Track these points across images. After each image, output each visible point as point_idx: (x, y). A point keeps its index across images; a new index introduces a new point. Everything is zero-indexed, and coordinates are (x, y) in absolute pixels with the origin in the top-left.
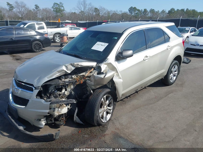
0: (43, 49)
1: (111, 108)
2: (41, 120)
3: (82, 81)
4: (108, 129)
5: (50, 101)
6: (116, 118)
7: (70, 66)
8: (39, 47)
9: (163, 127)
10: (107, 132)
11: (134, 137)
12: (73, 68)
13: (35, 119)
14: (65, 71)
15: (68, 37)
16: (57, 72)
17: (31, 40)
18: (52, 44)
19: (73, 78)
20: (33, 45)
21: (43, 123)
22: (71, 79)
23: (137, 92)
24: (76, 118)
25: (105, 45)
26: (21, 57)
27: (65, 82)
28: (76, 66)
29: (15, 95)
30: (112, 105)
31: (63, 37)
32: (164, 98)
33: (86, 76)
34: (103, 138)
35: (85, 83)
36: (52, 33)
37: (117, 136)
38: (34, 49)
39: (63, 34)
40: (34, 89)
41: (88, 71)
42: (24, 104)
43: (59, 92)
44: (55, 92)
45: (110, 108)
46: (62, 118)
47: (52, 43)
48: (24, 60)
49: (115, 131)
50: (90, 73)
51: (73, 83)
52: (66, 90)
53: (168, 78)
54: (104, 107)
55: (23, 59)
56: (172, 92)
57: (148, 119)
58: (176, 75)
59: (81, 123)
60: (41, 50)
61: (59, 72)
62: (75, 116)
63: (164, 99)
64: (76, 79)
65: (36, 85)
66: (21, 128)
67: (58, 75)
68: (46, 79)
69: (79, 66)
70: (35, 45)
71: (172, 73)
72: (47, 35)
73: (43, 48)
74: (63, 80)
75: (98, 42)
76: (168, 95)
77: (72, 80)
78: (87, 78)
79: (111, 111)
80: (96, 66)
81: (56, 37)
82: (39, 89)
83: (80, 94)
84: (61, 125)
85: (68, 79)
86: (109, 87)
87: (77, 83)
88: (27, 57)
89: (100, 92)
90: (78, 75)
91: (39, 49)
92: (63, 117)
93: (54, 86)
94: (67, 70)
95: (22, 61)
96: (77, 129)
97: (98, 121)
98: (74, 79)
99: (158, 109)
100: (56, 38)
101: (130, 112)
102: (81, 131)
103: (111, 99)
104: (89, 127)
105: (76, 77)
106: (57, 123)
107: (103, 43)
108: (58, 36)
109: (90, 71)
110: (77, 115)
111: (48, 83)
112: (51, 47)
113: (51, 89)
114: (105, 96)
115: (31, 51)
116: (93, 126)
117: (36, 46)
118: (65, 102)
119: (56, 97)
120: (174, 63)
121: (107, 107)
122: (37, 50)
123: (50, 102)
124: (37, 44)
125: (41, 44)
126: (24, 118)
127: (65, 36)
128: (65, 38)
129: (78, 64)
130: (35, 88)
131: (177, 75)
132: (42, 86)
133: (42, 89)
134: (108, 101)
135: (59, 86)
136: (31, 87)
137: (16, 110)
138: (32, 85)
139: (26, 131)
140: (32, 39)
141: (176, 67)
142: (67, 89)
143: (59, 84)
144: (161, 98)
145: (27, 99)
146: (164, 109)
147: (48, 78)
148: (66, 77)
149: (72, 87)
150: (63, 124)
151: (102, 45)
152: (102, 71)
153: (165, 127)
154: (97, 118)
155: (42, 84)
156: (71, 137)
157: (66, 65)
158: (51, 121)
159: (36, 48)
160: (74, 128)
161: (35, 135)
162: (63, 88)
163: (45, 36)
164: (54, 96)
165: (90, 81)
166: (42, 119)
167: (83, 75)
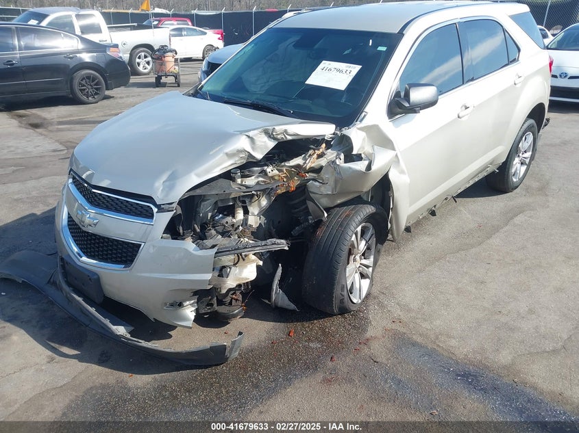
0: (107, 93)
1: (370, 262)
2: (185, 304)
3: (295, 183)
4: (370, 322)
5: (213, 247)
6: (385, 291)
7: (263, 135)
8: (97, 89)
9: (527, 309)
10: (370, 333)
11: (453, 342)
12: (271, 144)
13: (166, 304)
14: (248, 152)
15: (176, 57)
16: (226, 157)
17: (71, 67)
18: (133, 79)
19: (270, 175)
20: (76, 82)
21: (189, 312)
22: (262, 177)
23: (433, 213)
24: (277, 294)
25: (349, 70)
26: (45, 119)
27: (247, 187)
28: (279, 137)
29: (88, 233)
30: (373, 252)
31: (164, 57)
32: (505, 229)
33: (308, 167)
34: (365, 351)
35: (303, 189)
36: (124, 44)
37: (401, 341)
38: (79, 94)
39: (163, 46)
40: (155, 210)
41: (311, 152)
42: (121, 258)
43: (229, 219)
44: (217, 218)
45: (368, 262)
46: (233, 294)
47: (131, 77)
48: (56, 127)
49: (394, 326)
50: (317, 158)
51: (266, 192)
52: (246, 212)
53: (509, 171)
54: (355, 260)
55: (52, 124)
56: (520, 210)
57: (476, 288)
58: (527, 161)
59: (292, 306)
60: (101, 97)
61: (230, 156)
62: (275, 288)
63: (506, 232)
64: (276, 178)
65: (163, 200)
66: (121, 330)
67: (226, 165)
68: (194, 180)
69: (289, 138)
70: (82, 80)
71: (519, 156)
72: (116, 49)
73: (107, 89)
74: (239, 181)
75: (324, 62)
76: (512, 218)
77: (264, 182)
78: (308, 173)
79: (371, 269)
80: (331, 136)
81: (139, 58)
82: (173, 211)
83: (279, 222)
84: (235, 316)
85: (253, 178)
86: (366, 199)
87: (279, 192)
88: (62, 118)
89: (348, 216)
90: (282, 166)
91: (96, 94)
92: (235, 293)
93: (213, 200)
94: (253, 149)
95: (51, 131)
96: (282, 325)
97: (342, 301)
98: (272, 177)
99: (497, 260)
100: (138, 60)
101: (420, 271)
102: (295, 332)
103: (372, 235)
104: (316, 319)
105: (276, 172)
106: (222, 309)
107: (343, 66)
108: (143, 54)
109: (318, 152)
110: (281, 285)
111: (198, 192)
112: (129, 87)
113: (206, 210)
114: (359, 229)
115: (72, 100)
116: (325, 314)
117: (84, 86)
118: (258, 248)
119: (225, 234)
120: (526, 126)
121: (361, 259)
122: (90, 98)
123: (215, 250)
124: (88, 78)
125: (102, 79)
126: (124, 301)
127: (169, 54)
128: (169, 58)
129: (286, 131)
130: (158, 206)
131: (530, 162)
132: (182, 203)
133: (180, 211)
134: (363, 243)
135: (228, 200)
136: (142, 206)
137: (96, 277)
138: (149, 199)
139: (140, 341)
140: (72, 64)
141: (530, 137)
142: (251, 209)
143: (230, 194)
144: (496, 229)
145: (132, 243)
146: (514, 260)
147: (198, 176)
148: (247, 173)
149: (264, 202)
150: (239, 312)
151: (339, 71)
152: (355, 152)
153: (531, 311)
154: (343, 293)
155: (183, 196)
156: (272, 349)
157: (251, 134)
158: (208, 305)
159: (84, 90)
160: (271, 323)
161: (168, 350)
162: (239, 207)
163: (112, 53)
164: (218, 232)
165: (317, 184)
166: (188, 303)
167: (298, 167)
